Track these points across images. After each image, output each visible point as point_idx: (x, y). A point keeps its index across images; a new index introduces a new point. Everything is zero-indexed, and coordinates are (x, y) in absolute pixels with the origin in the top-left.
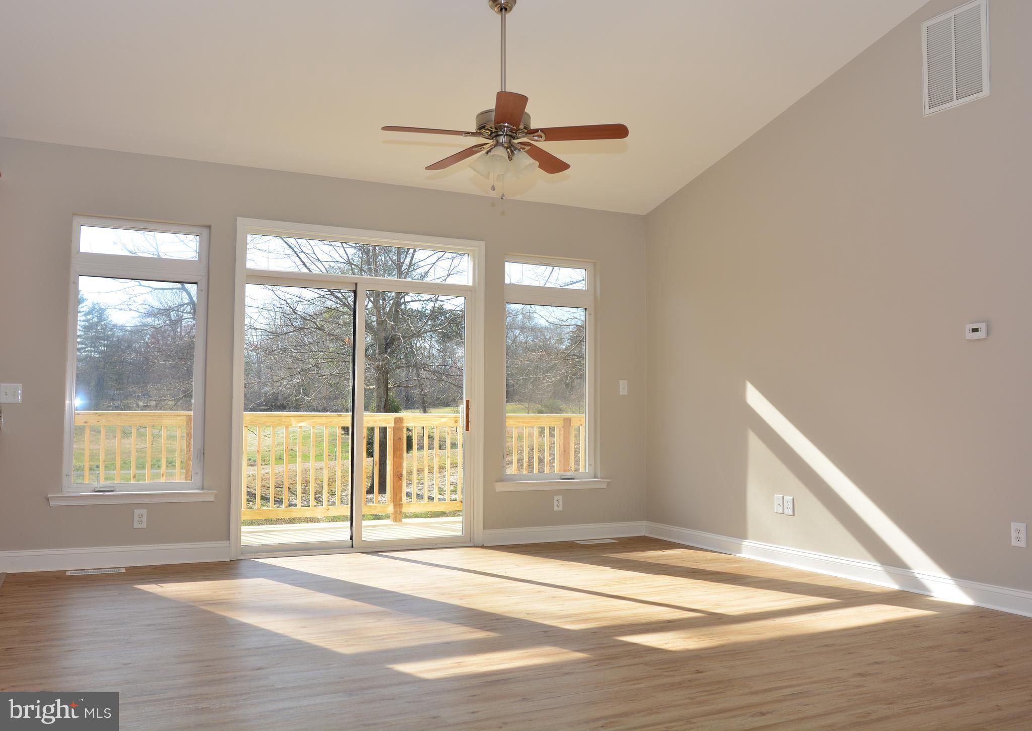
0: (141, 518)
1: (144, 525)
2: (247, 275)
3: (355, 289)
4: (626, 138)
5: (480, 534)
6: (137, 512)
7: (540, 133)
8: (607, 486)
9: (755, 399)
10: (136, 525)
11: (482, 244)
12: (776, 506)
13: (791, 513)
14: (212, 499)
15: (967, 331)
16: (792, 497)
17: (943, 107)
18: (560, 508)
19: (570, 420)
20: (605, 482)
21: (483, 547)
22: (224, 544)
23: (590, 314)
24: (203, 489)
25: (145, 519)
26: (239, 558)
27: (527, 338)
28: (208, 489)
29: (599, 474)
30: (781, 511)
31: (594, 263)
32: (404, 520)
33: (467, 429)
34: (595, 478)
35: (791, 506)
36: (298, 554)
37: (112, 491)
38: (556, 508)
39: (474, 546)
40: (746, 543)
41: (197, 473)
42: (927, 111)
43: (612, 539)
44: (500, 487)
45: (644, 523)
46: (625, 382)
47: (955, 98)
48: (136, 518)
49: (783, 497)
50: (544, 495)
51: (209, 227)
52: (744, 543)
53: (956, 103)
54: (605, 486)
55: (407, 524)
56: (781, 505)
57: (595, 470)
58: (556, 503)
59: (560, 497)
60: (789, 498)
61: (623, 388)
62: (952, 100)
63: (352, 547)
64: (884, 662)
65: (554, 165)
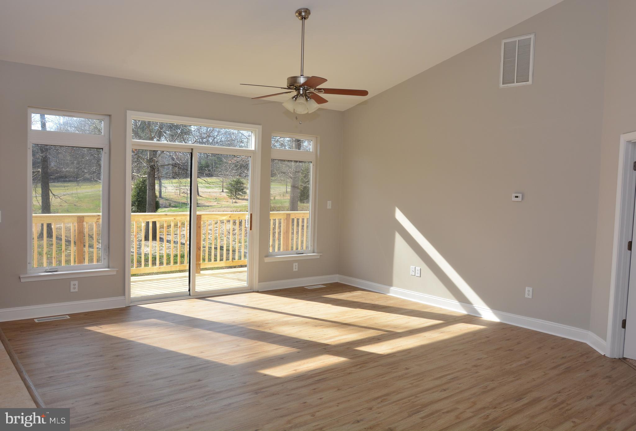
0: (74, 287)
1: (76, 290)
2: (132, 145)
3: (191, 152)
4: (366, 96)
5: (256, 285)
6: (72, 283)
7: (322, 90)
8: (320, 257)
9: (400, 216)
10: (72, 290)
11: (260, 127)
12: (411, 271)
13: (419, 276)
14: (115, 273)
15: (513, 197)
16: (420, 268)
17: (509, 85)
18: (297, 270)
19: (290, 215)
20: (319, 255)
21: (258, 292)
22: (122, 298)
23: (314, 165)
24: (108, 267)
25: (77, 286)
26: (131, 305)
27: (221, 139)
28: (113, 268)
29: (316, 251)
30: (414, 274)
31: (316, 137)
32: (202, 272)
33: (251, 229)
34: (313, 253)
35: (419, 272)
36: (161, 301)
37: (56, 271)
38: (294, 270)
39: (253, 292)
40: (392, 288)
41: (105, 259)
42: (501, 85)
43: (323, 284)
44: (267, 260)
45: (337, 275)
46: (330, 202)
47: (515, 82)
48: (72, 287)
49: (415, 268)
50: (289, 263)
51: (110, 116)
52: (391, 288)
53: (515, 84)
54: (319, 257)
55: (205, 275)
56: (414, 271)
57: (314, 249)
58: (294, 267)
59: (297, 264)
60: (418, 268)
61: (329, 205)
62: (513, 82)
63: (190, 295)
64: (481, 358)
65: (321, 101)
